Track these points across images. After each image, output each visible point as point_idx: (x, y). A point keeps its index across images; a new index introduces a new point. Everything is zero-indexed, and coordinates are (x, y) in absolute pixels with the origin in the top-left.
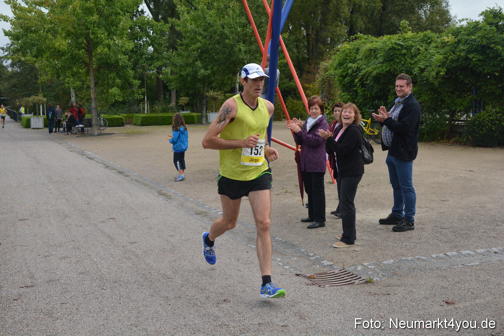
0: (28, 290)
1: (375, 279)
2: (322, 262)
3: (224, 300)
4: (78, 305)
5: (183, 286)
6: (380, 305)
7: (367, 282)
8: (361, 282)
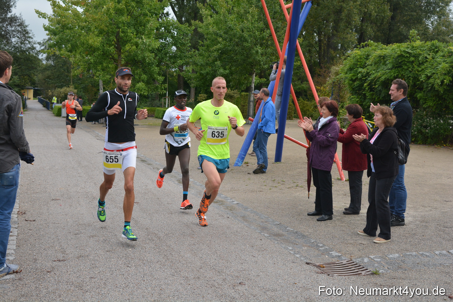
0: (60, 264)
1: (381, 271)
2: (331, 253)
3: (240, 283)
4: (105, 280)
5: (201, 268)
7: (373, 274)
8: (367, 273)
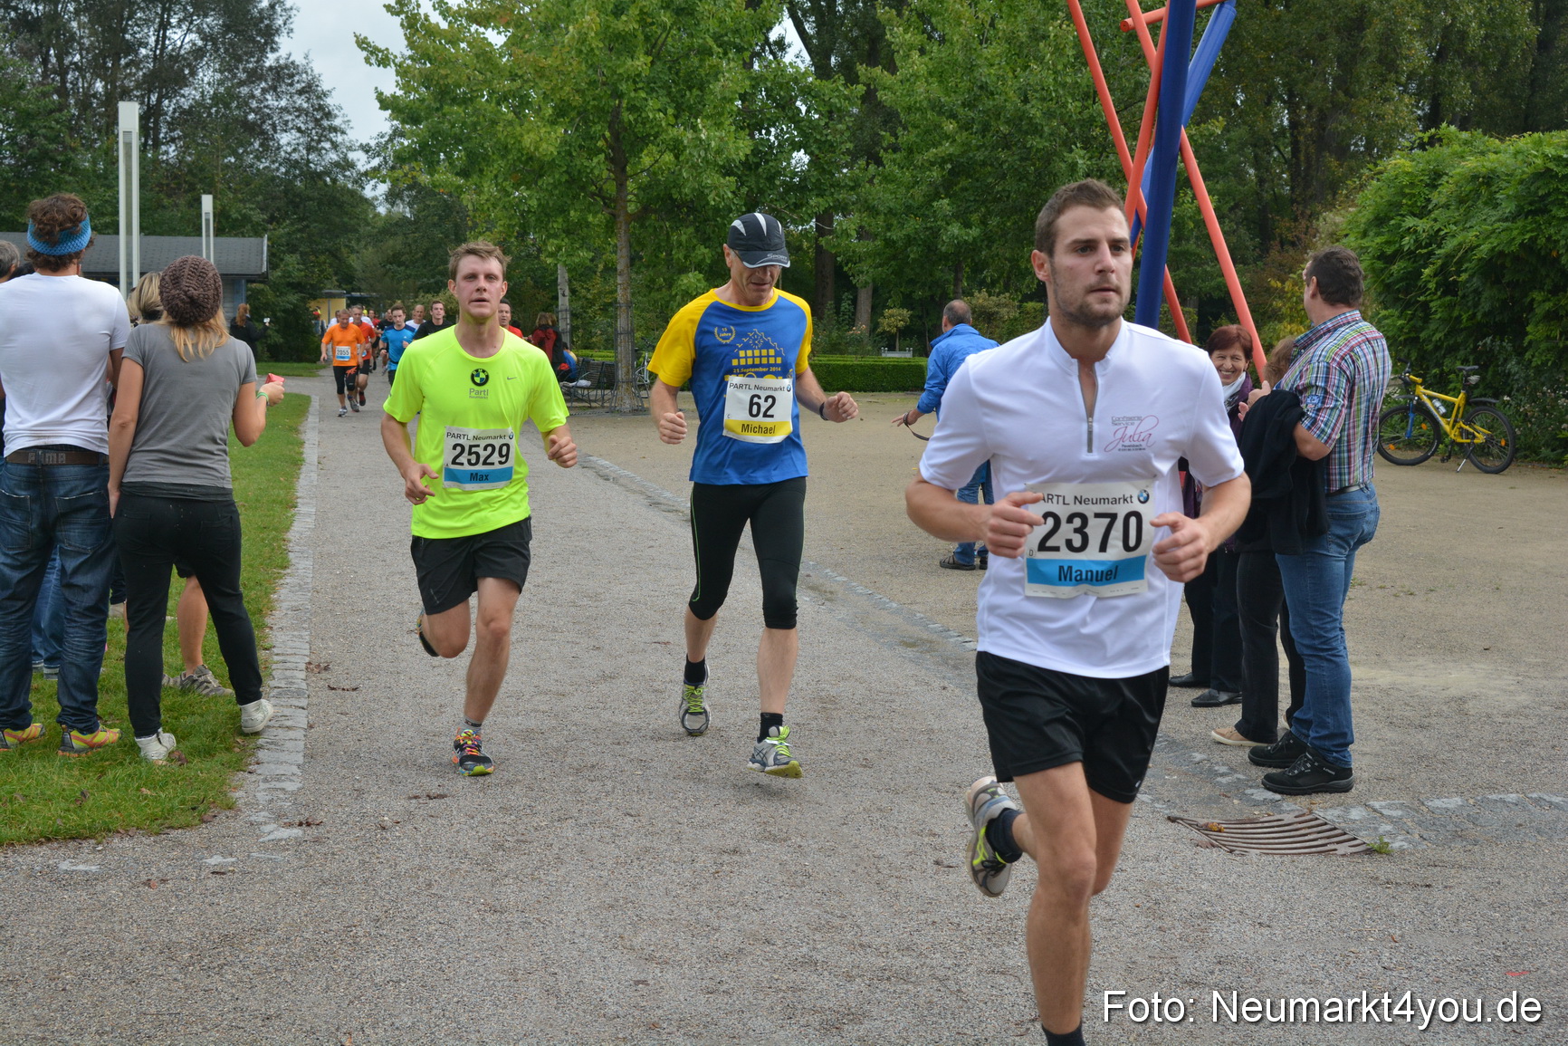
1: (1396, 845)
2: (1249, 791)
6: (1396, 911)
7: (1370, 851)
8: (1354, 850)
